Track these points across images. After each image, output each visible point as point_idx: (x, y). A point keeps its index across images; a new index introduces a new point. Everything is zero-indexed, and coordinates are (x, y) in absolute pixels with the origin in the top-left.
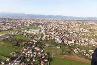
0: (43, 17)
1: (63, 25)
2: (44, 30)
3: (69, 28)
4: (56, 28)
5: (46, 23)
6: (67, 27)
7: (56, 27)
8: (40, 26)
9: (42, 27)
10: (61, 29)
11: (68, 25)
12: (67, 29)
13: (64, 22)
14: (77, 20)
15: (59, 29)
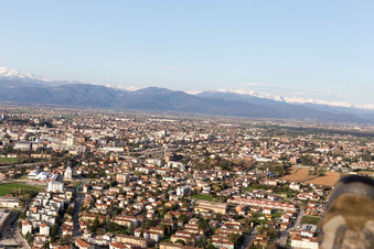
0: (108, 106)
1: (243, 166)
2: (50, 215)
3: (292, 194)
4: (179, 191)
5: (106, 150)
6: (275, 189)
7: (182, 182)
8: (42, 176)
9: (53, 187)
10: (220, 209)
11: (286, 170)
12: (266, 206)
13: (255, 144)
14: (358, 134)
15: (203, 207)
